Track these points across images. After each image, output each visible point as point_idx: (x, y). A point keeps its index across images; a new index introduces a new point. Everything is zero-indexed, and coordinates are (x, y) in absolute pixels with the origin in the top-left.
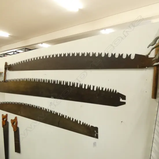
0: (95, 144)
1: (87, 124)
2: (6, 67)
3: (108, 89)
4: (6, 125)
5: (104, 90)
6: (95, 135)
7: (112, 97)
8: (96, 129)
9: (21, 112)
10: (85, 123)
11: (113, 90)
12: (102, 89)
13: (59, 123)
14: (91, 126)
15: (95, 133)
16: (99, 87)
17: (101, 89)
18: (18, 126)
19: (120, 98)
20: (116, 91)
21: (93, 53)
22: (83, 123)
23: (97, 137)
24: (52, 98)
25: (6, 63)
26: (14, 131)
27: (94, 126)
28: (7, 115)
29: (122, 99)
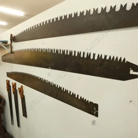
0: (94, 123)
1: (85, 99)
2: (11, 38)
3: (114, 57)
4: (15, 92)
5: (108, 58)
6: (95, 113)
7: (118, 68)
8: (96, 106)
9: (25, 82)
10: (83, 98)
11: (121, 58)
12: (106, 57)
13: (57, 95)
14: (90, 102)
15: (95, 110)
16: (101, 55)
17: (103, 57)
18: (24, 94)
19: (131, 69)
20: (124, 59)
21: (94, 9)
22: (81, 97)
23: (97, 115)
24: (50, 68)
25: (11, 35)
26: (21, 98)
27: (94, 102)
28: (15, 83)
29: (134, 71)
